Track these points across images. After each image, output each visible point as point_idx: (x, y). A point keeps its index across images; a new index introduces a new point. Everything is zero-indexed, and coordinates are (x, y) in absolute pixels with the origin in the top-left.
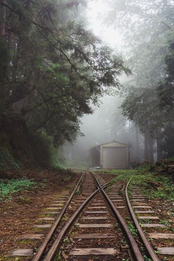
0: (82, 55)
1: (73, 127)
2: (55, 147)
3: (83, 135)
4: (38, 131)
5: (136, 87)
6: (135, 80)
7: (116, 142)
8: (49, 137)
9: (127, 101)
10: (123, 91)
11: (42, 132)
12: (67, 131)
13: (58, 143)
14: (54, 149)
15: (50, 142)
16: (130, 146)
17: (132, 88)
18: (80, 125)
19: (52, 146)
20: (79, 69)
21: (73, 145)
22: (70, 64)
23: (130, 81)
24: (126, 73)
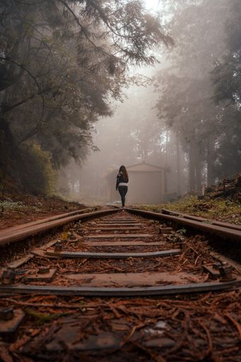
0: (97, 11)
1: (82, 136)
2: (54, 167)
3: (97, 149)
4: (28, 142)
5: (178, 76)
6: (177, 67)
7: (147, 164)
8: (45, 152)
9: (164, 97)
10: (159, 82)
11: (35, 146)
12: (72, 144)
13: (59, 161)
14: (52, 171)
15: (46, 161)
16: (167, 170)
17: (173, 78)
18: (93, 134)
19: (49, 166)
20: (93, 34)
21: (81, 167)
22: (80, 27)
23: (170, 69)
24: (166, 43)
